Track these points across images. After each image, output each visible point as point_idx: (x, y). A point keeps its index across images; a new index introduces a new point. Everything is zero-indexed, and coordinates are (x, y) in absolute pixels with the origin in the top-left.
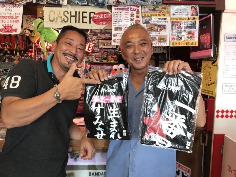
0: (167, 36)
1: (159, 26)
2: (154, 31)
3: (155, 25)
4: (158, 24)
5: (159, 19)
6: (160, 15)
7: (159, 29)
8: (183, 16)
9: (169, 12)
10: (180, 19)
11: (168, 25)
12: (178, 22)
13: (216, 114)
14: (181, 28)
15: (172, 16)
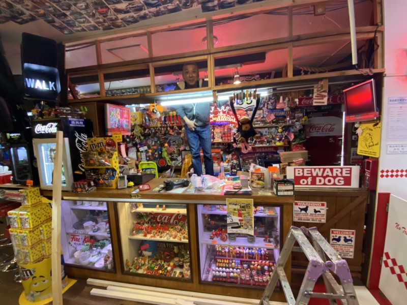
13: (380, 174)
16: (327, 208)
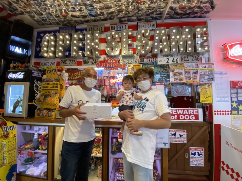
0: (183, 78)
1: (179, 73)
2: (177, 75)
3: (177, 73)
4: (179, 72)
5: (179, 70)
6: (179, 68)
7: (179, 74)
8: (191, 68)
9: (183, 66)
10: (190, 69)
11: (184, 73)
12: (189, 71)
13: (214, 113)
14: (190, 74)
15: (185, 68)
16: (187, 134)
